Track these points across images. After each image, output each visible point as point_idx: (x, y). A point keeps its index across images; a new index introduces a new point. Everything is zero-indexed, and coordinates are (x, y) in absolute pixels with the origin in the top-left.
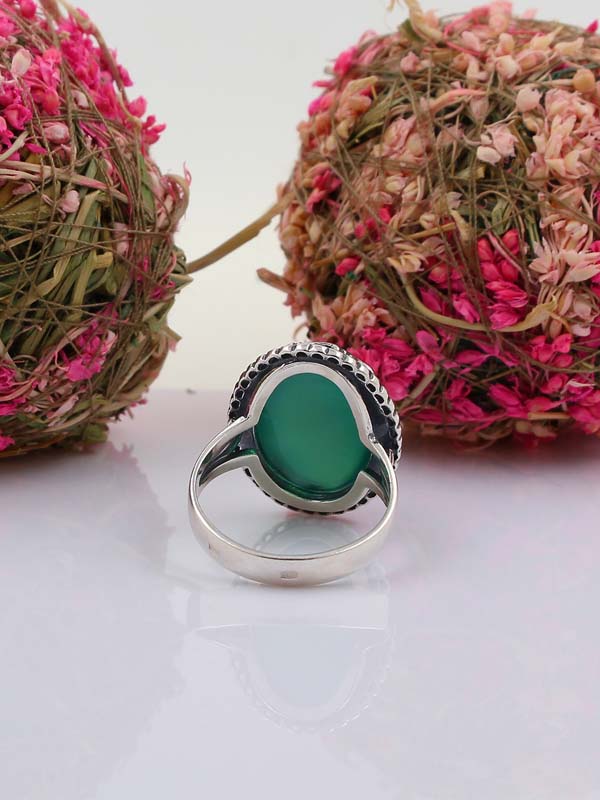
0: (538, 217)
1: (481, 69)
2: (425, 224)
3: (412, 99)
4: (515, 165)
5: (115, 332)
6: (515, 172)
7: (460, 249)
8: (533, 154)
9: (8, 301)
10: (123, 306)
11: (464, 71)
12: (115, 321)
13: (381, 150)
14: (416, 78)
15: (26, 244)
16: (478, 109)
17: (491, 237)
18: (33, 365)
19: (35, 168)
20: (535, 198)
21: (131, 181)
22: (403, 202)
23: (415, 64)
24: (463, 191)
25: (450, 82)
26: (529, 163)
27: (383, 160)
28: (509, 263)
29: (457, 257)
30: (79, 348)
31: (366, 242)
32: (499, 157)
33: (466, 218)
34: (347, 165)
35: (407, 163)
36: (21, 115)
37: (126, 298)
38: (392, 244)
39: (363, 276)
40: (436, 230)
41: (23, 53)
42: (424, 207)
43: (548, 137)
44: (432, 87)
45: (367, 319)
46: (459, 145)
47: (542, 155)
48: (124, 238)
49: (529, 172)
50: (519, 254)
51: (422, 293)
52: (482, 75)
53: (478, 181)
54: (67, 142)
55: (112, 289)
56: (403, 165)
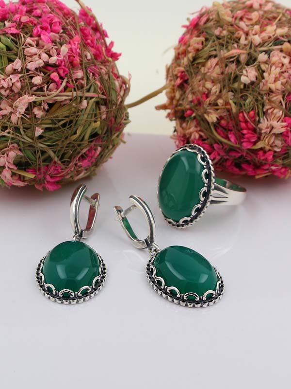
0: (263, 106)
1: (246, 39)
2: (219, 104)
3: (218, 49)
4: (256, 84)
5: (100, 147)
6: (256, 87)
7: (232, 115)
8: (263, 81)
9: (59, 143)
10: (104, 137)
11: (239, 39)
12: (100, 143)
13: (204, 70)
14: (220, 39)
15: (67, 122)
16: (243, 58)
17: (244, 113)
18: (69, 162)
19: (70, 94)
20: (263, 98)
21: (108, 89)
22: (212, 93)
23: (221, 32)
24: (234, 92)
25: (233, 44)
26: (261, 84)
27: (205, 74)
28: (250, 124)
29: (231, 118)
30: (86, 155)
31: (197, 105)
32: (249, 82)
33: (235, 103)
34: (191, 72)
35: (214, 77)
36: (64, 71)
37: (105, 134)
38: (206, 109)
39: (195, 118)
40: (223, 107)
41: (66, 46)
42: (219, 97)
43: (269, 74)
44: (226, 45)
45: (195, 136)
46: (234, 73)
47: (267, 82)
48: (105, 113)
49: (261, 88)
50: (255, 120)
51: (217, 129)
52: (246, 42)
53: (241, 89)
54: (82, 79)
55: (100, 132)
56: (212, 78)
